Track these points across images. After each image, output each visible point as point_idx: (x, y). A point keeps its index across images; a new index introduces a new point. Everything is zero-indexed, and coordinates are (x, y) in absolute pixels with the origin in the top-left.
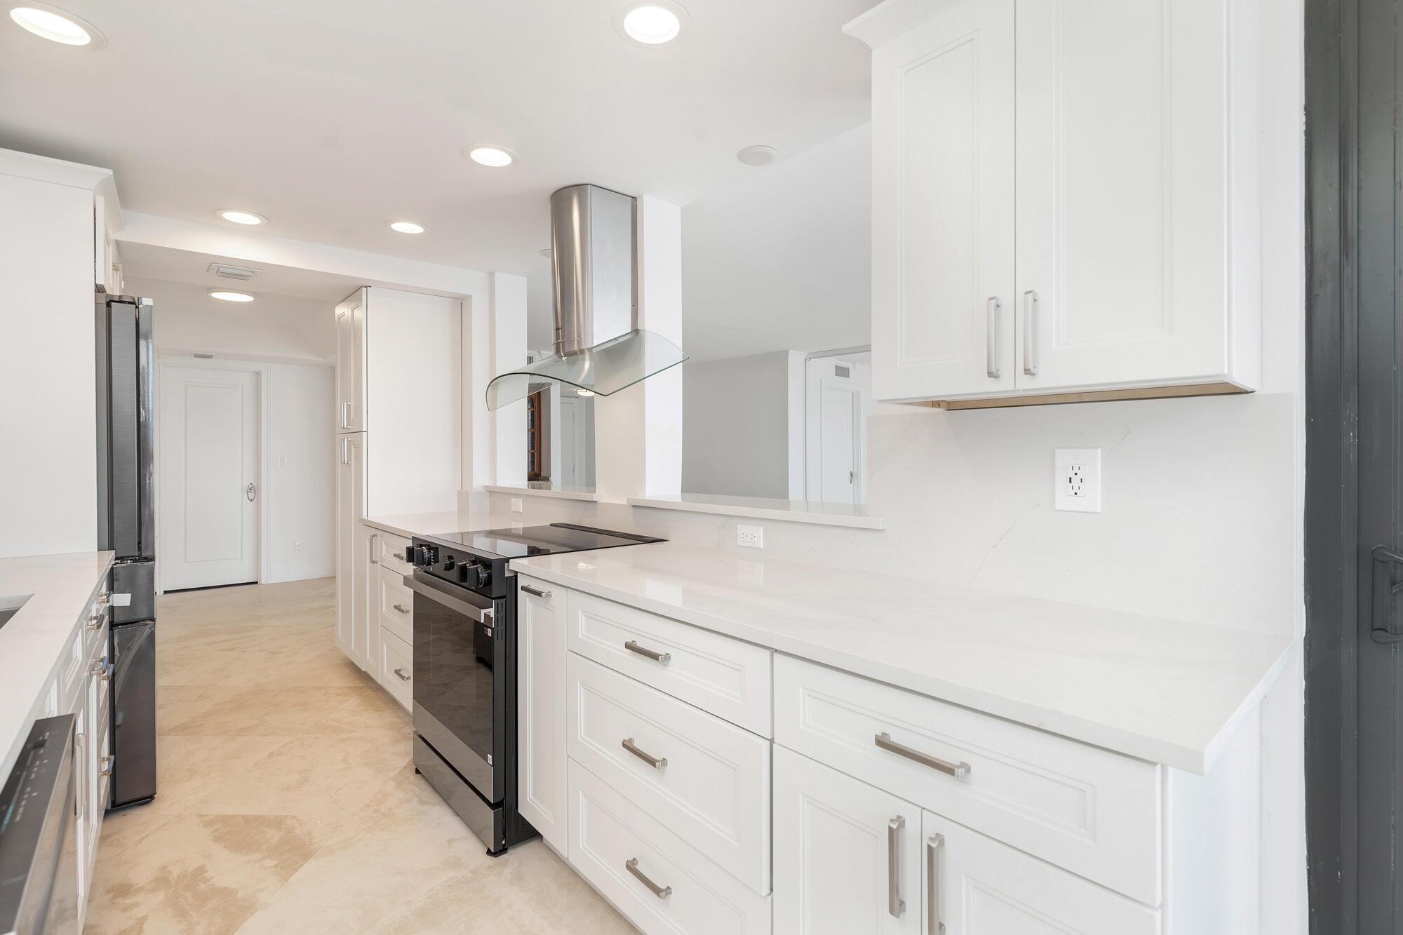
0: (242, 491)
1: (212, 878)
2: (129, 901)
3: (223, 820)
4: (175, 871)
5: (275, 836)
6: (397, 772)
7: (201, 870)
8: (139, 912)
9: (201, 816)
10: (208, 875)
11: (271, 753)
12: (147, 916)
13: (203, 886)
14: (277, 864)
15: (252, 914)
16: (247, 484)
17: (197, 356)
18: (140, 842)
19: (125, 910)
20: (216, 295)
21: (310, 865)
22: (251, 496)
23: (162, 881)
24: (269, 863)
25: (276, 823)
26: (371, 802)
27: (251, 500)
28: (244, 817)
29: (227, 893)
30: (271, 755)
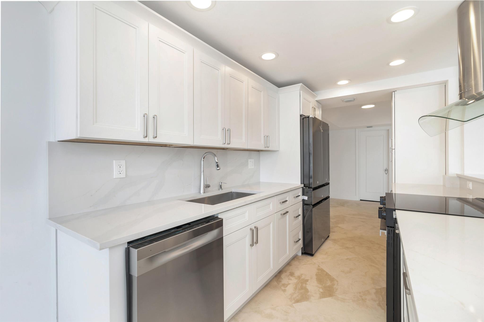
0: (383, 170)
1: (307, 284)
2: (291, 278)
3: (322, 270)
4: (303, 277)
5: (329, 283)
6: (379, 287)
7: (307, 281)
8: (290, 282)
9: (319, 266)
10: (308, 283)
11: (348, 258)
12: (290, 284)
13: (304, 285)
14: (322, 292)
15: (307, 301)
16: (385, 168)
17: (368, 127)
18: (304, 265)
19: (289, 279)
20: (364, 107)
21: (329, 299)
22: (386, 172)
23: (299, 277)
24: (321, 290)
25: (332, 280)
26: (362, 292)
27: (386, 174)
28: (327, 273)
29: (307, 291)
30: (347, 259)
